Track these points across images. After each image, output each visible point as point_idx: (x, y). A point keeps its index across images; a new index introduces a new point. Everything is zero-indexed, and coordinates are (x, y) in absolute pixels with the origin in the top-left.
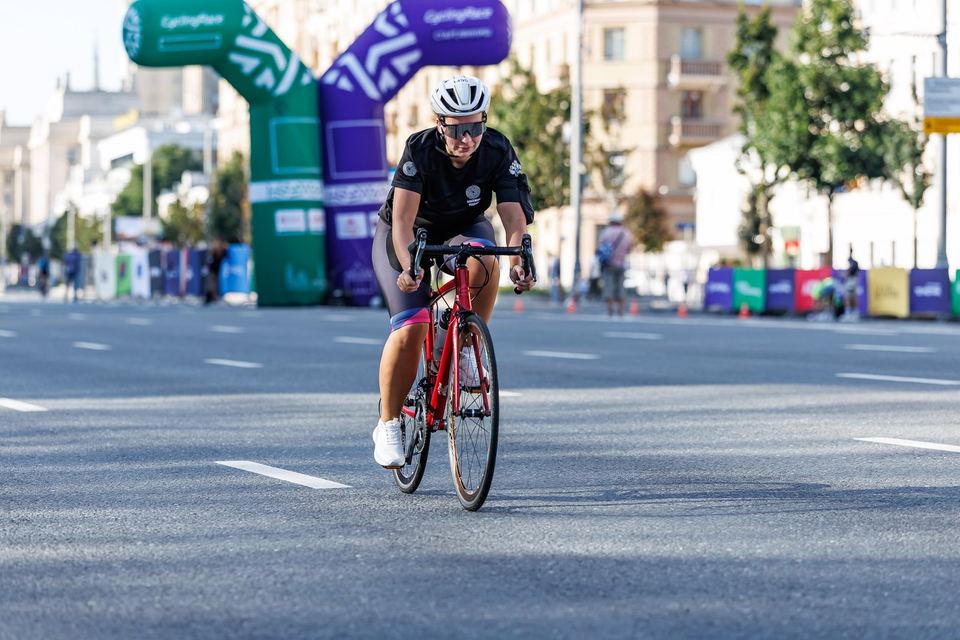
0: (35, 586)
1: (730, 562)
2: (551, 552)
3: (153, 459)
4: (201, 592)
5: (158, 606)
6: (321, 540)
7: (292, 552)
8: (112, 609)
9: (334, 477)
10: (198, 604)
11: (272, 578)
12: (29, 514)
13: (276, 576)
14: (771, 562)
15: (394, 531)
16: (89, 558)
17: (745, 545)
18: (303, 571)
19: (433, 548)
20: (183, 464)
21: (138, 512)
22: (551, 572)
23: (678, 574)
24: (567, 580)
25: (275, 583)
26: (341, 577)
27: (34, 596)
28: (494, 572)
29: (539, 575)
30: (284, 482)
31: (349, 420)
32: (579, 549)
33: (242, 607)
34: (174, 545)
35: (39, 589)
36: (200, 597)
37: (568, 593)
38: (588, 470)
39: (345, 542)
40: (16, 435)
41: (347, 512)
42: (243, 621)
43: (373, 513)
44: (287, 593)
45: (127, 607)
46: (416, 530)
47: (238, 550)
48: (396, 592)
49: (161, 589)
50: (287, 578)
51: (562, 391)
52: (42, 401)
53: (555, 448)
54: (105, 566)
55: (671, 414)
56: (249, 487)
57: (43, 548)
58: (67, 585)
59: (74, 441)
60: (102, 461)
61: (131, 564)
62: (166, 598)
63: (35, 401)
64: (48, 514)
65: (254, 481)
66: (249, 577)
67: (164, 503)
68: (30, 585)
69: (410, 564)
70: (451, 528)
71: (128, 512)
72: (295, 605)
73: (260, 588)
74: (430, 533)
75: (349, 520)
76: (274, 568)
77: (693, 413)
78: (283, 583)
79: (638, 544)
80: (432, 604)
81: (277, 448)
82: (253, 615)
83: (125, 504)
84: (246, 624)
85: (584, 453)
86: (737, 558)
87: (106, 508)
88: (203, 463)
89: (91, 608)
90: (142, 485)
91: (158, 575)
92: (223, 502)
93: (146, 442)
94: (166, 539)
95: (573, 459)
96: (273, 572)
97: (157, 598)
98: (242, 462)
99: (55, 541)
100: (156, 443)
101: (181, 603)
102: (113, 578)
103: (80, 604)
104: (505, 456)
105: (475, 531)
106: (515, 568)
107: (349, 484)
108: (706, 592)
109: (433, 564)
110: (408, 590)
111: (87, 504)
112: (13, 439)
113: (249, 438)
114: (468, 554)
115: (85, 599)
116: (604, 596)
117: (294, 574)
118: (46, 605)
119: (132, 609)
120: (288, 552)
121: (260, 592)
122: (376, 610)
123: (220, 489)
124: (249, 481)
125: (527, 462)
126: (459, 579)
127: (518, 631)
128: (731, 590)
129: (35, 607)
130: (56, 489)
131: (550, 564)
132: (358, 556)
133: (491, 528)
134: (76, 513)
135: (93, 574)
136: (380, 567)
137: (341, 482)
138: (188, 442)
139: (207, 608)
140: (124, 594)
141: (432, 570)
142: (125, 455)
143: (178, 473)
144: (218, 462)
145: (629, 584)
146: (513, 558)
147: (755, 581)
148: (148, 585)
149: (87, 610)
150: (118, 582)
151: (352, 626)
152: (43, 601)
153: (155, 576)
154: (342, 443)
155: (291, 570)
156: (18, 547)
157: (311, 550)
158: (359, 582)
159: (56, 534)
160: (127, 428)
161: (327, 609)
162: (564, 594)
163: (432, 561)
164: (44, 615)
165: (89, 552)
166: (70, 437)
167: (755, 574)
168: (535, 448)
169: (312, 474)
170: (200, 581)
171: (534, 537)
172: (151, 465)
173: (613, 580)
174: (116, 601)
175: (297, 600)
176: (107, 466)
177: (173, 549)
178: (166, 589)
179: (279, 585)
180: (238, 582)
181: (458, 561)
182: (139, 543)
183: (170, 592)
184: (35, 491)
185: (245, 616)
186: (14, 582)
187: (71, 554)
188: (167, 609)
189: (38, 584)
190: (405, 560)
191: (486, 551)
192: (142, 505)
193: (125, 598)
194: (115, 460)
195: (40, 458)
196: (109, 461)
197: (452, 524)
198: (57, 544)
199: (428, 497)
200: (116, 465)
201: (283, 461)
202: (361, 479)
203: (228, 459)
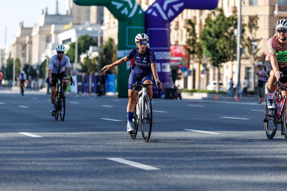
3: (84, 156)
9: (153, 165)
12: (40, 178)
20: (95, 158)
30: (134, 167)
38: (249, 164)
40: (31, 146)
41: (159, 179)
43: (169, 180)
51: (237, 132)
52: (40, 133)
53: (236, 155)
60: (65, 157)
75: (160, 182)
81: (131, 153)
83: (75, 175)
85: (247, 157)
88: (103, 158)
92: (112, 174)
93: (81, 150)
95: (243, 159)
98: (120, 159)
100: (85, 151)
104: (217, 158)
107: (159, 168)
112: (31, 148)
113: (120, 149)
124: (121, 166)
125: (226, 160)
137: (156, 167)
138: (97, 151)
142: (73, 154)
143: (94, 162)
144: (109, 159)
154: (155, 151)
160: (73, 144)
166: (52, 147)
168: (228, 155)
169: (145, 164)
176: (67, 159)
192: (81, 175)
194: (70, 157)
195: (41, 156)
196: (67, 158)
199: (189, 174)
200: (71, 159)
201: (133, 158)
202: (164, 166)
203: (112, 157)
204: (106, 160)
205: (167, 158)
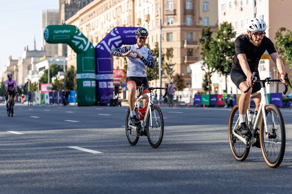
0: (21, 180)
1: (202, 171)
2: (156, 169)
3: (51, 146)
4: (65, 181)
5: (54, 184)
6: (96, 167)
7: (88, 170)
8: (42, 186)
9: (99, 150)
10: (64, 184)
11: (83, 177)
12: (20, 161)
13: (84, 176)
14: (213, 171)
15: (114, 164)
16: (36, 172)
17: (206, 167)
18: (91, 175)
19: (125, 169)
20: (59, 147)
21: (48, 160)
22: (156, 174)
23: (189, 174)
24: (160, 176)
25: (84, 178)
26: (101, 176)
27: (21, 183)
28: (141, 175)
29: (152, 175)
30: (86, 152)
31: (102, 135)
32: (163, 168)
33: (76, 184)
34: (58, 169)
35: (23, 180)
36: (65, 182)
37: (160, 180)
39: (102, 167)
40: (16, 140)
41: (102, 160)
42: (76, 188)
43: (109, 160)
44: (87, 181)
45: (46, 185)
46: (120, 164)
47: (74, 170)
48: (115, 180)
49: (54, 180)
50: (87, 177)
52: (22, 132)
54: (40, 174)
55: (186, 133)
56: (77, 153)
57: (23, 170)
58: (30, 179)
59: (31, 142)
60: (38, 147)
61: (46, 174)
62: (56, 182)
63: (20, 132)
64: (24, 161)
65: (78, 151)
66: (77, 177)
67: (55, 158)
68: (20, 180)
69: (119, 173)
70: (129, 163)
71: (45, 160)
72: (89, 184)
73: (80, 180)
74: (124, 165)
75: (103, 161)
76: (84, 174)
77: (192, 132)
78: (86, 178)
79: (178, 167)
80: (125, 183)
81: (84, 143)
82: (79, 187)
83: (45, 158)
84: (77, 189)
86: (204, 170)
87: (39, 159)
88: (65, 147)
89: (36, 185)
90: (49, 153)
91: (54, 176)
92: (70, 157)
93: (50, 142)
94: (56, 167)
96: (83, 175)
97: (53, 182)
98: (75, 147)
99: (26, 168)
100: (52, 142)
101: (60, 184)
102: (42, 177)
103: (33, 185)
105: (136, 164)
106: (146, 173)
107: (103, 152)
108: (196, 179)
109: (125, 173)
110: (119, 179)
111: (35, 158)
112: (15, 142)
113: (76, 141)
114: (134, 170)
115: (34, 183)
116: (169, 181)
117: (89, 176)
118: (25, 185)
119: (47, 186)
120: (87, 170)
121: (80, 181)
122: (110, 185)
123: (69, 153)
124: (77, 151)
126: (132, 177)
127: (147, 190)
128: (202, 178)
129: (22, 185)
130: (26, 154)
131: (155, 172)
132: (105, 171)
133: (140, 163)
134: (32, 161)
135: (37, 177)
136: (111, 174)
137: (100, 152)
138: (61, 142)
139: (67, 185)
140: (45, 181)
141: (125, 174)
142: (44, 145)
143: (58, 150)
145: (176, 177)
146: (146, 171)
147: (208, 176)
148: (51, 179)
149: (35, 186)
150: (43, 178)
151: (104, 189)
152: (24, 184)
153: (53, 177)
154: (100, 141)
155: (88, 175)
156: (17, 170)
157: (93, 169)
158: (106, 178)
159: (27, 166)
160: (45, 138)
161: (98, 185)
162: (159, 180)
163: (125, 172)
164: (24, 187)
165: (35, 171)
166: (30, 140)
167: (209, 174)
169: (93, 150)
170: (65, 178)
171: (151, 165)
172: (51, 148)
173: (172, 176)
174: (43, 184)
175: (90, 183)
176: (40, 148)
177: (57, 169)
178: (56, 180)
179: (85, 179)
180: (74, 178)
181: (131, 172)
182: (48, 168)
183: (57, 181)
184: (21, 155)
185: (76, 187)
186: (16, 179)
187: (31, 171)
188: (56, 185)
189: (22, 179)
190: (118, 172)
191: (139, 169)
192: (49, 158)
193: (45, 183)
194: (42, 147)
195: (22, 146)
196: (40, 147)
197: (130, 162)
198: (27, 169)
199: (123, 155)
200: (42, 148)
201: (85, 146)
202: (106, 151)
203: (71, 146)
204: (66, 148)
205: (108, 146)
